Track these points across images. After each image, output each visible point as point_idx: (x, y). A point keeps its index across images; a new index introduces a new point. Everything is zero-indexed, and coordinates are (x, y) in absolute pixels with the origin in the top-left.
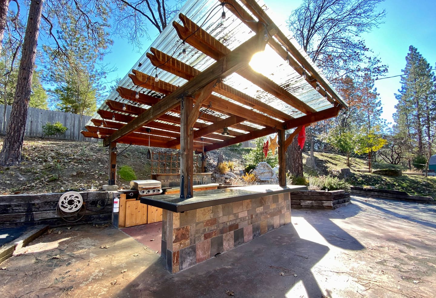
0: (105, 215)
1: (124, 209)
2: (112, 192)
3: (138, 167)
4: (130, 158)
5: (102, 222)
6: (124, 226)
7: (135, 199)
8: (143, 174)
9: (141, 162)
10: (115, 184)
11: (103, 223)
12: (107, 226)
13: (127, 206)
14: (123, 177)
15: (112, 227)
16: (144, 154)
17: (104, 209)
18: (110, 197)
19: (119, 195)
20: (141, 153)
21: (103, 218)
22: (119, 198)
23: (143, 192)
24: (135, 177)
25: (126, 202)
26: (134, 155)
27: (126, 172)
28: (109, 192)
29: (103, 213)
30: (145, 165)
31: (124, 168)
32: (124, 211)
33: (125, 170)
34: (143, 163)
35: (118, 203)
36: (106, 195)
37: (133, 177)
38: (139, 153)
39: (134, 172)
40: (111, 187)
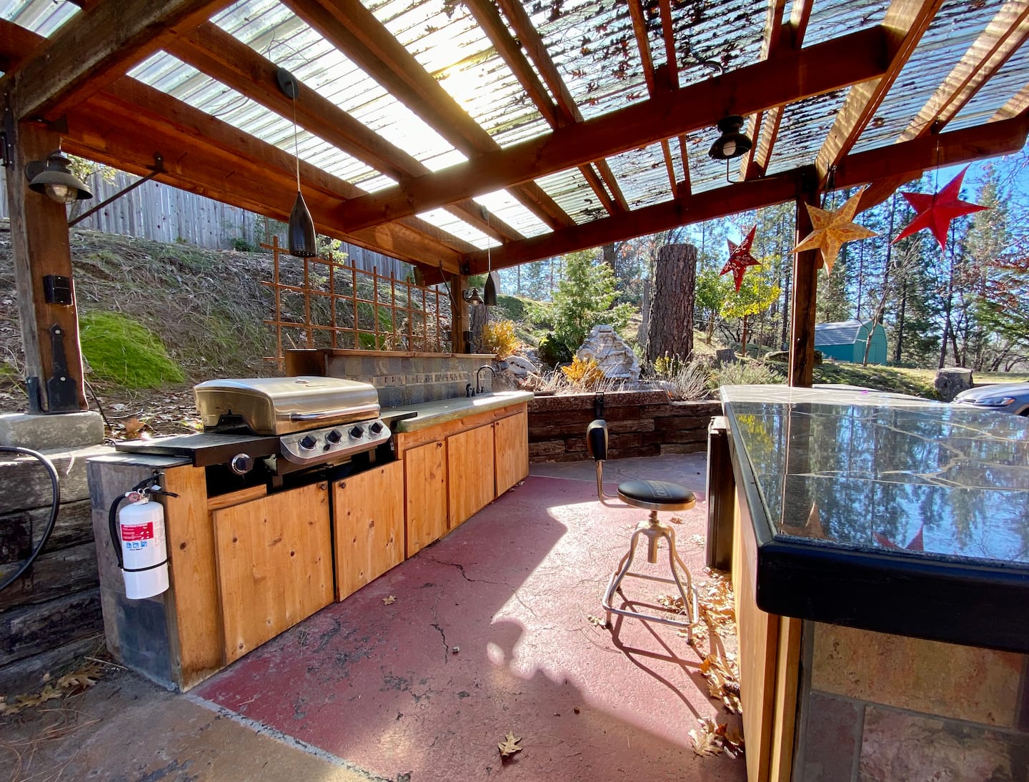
0: (45, 611)
1: (205, 563)
2: (74, 455)
3: (178, 326)
4: (122, 281)
5: (37, 664)
6: (220, 661)
7: (263, 488)
8: (209, 357)
9: (185, 301)
10: (82, 406)
11: (45, 668)
12: (80, 688)
13: (223, 536)
14: (107, 371)
15: (126, 681)
16: (191, 269)
17: (28, 574)
18: (64, 491)
19: (157, 480)
20: (172, 263)
21: (33, 636)
22: (157, 497)
23: (309, 443)
24: (175, 368)
25: (211, 514)
26: (139, 268)
27: (117, 344)
28: (48, 458)
29: (24, 606)
30: (206, 319)
31: (98, 323)
32: (208, 574)
33: (113, 336)
34: (195, 308)
35: (158, 529)
36: (27, 482)
37: (161, 370)
38: (162, 260)
39: (161, 348)
40: (54, 423)
